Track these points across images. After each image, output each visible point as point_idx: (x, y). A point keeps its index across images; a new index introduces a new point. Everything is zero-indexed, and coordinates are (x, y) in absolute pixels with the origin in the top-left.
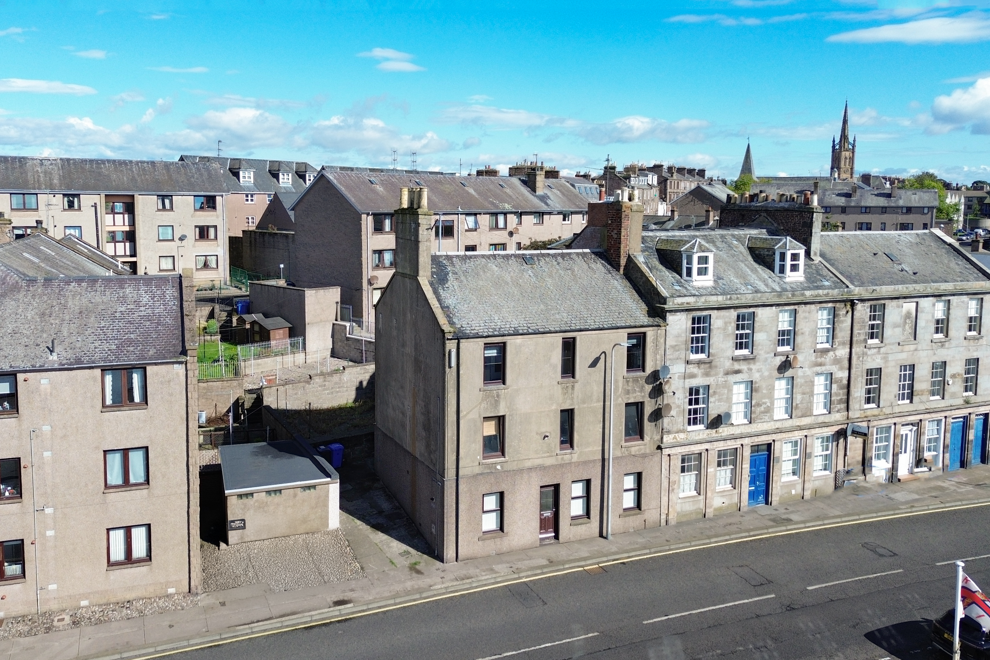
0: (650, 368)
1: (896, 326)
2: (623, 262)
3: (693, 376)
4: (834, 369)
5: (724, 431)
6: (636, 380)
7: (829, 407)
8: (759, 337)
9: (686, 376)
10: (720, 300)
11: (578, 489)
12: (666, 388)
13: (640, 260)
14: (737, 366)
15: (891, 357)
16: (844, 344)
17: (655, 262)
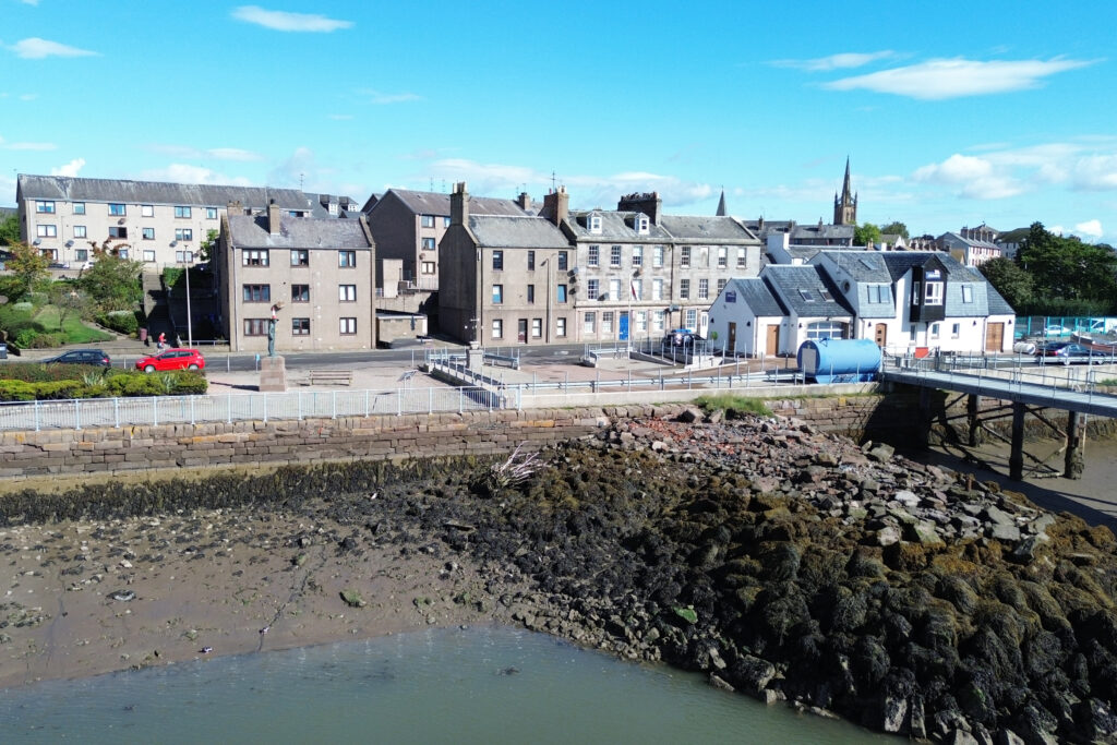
0: (569, 269)
1: (696, 259)
2: (559, 222)
3: (590, 274)
4: (663, 278)
5: (606, 302)
6: (563, 274)
7: (661, 296)
8: (623, 258)
9: (587, 274)
10: (603, 239)
11: (536, 323)
12: (577, 278)
13: (567, 221)
14: (612, 272)
15: (695, 275)
16: (668, 265)
17: (575, 223)
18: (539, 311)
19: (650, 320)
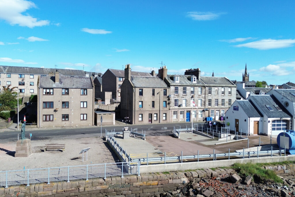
0: (167, 95)
1: (214, 92)
2: (164, 78)
3: (175, 97)
4: (202, 99)
5: (181, 108)
6: (165, 97)
7: (201, 105)
8: (187, 92)
10: (180, 84)
11: (155, 115)
12: (170, 99)
13: (167, 78)
14: (183, 96)
15: (213, 97)
16: (203, 94)
17: (169, 79)
18: (156, 111)
19: (197, 114)
